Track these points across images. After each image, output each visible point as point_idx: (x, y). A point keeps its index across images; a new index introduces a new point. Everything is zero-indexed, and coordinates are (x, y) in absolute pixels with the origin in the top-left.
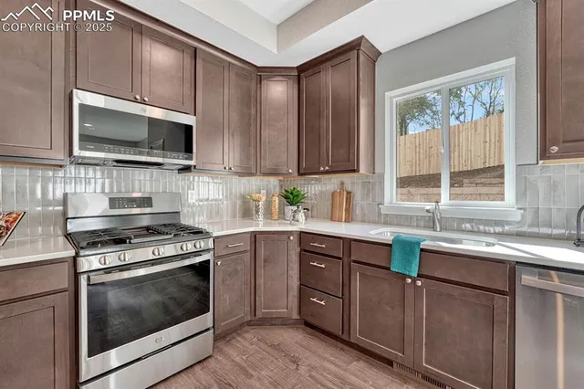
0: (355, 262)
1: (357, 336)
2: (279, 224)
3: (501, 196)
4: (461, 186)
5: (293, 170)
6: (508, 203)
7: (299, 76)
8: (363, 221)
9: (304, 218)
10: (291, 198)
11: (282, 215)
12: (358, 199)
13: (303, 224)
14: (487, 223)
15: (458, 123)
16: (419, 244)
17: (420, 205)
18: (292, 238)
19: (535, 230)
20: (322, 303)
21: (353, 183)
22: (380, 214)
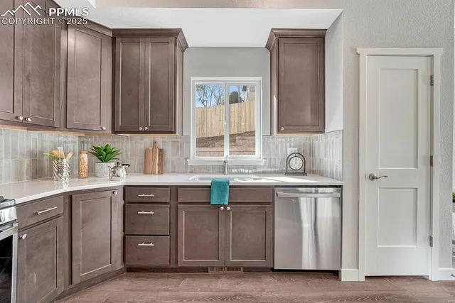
0: (180, 203)
1: (184, 261)
2: (90, 181)
3: (253, 153)
4: (214, 146)
5: (107, 127)
6: (258, 155)
7: (114, 38)
8: (173, 172)
9: (125, 173)
10: (102, 155)
11: (92, 172)
12: (169, 155)
13: (124, 178)
14: (249, 167)
15: (203, 106)
16: (228, 183)
17: (210, 158)
18: (116, 193)
19: (269, 170)
20: (151, 245)
21: (164, 142)
22: (186, 165)
